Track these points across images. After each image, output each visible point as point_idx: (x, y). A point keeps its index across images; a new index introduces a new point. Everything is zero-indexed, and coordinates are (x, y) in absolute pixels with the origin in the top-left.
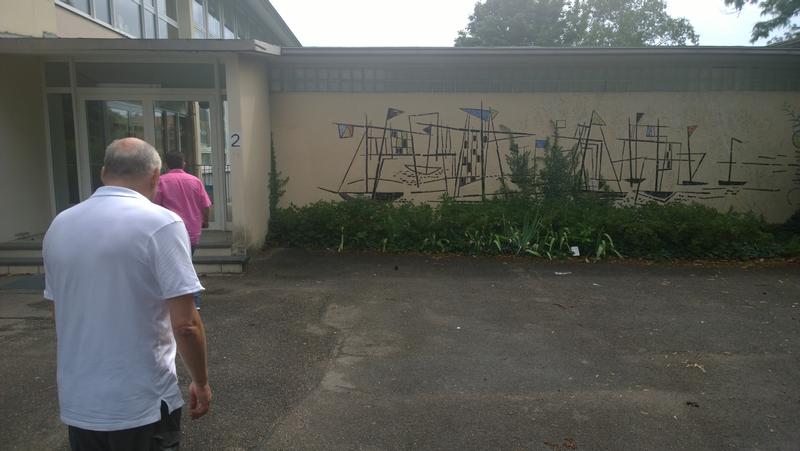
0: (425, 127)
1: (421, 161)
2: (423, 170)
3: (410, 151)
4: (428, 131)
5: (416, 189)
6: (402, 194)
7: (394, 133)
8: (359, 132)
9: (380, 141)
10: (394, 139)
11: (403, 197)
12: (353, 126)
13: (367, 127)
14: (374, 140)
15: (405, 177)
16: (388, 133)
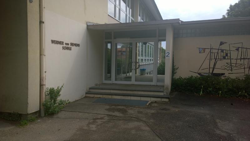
0: (237, 48)
1: (233, 61)
2: (234, 65)
3: (229, 57)
4: (238, 50)
5: (231, 72)
6: (224, 74)
7: (222, 51)
8: (207, 51)
9: (216, 54)
10: (222, 53)
11: (225, 75)
12: (205, 49)
13: (211, 49)
14: (213, 54)
15: (226, 68)
16: (220, 51)
